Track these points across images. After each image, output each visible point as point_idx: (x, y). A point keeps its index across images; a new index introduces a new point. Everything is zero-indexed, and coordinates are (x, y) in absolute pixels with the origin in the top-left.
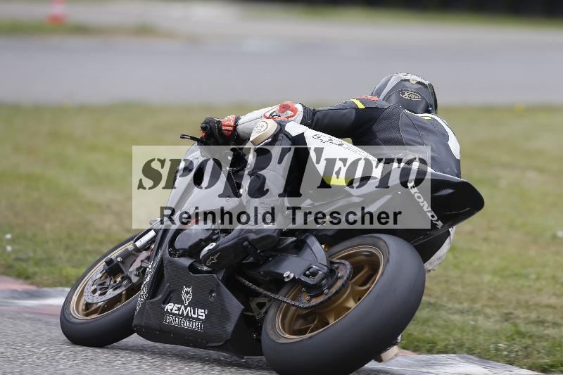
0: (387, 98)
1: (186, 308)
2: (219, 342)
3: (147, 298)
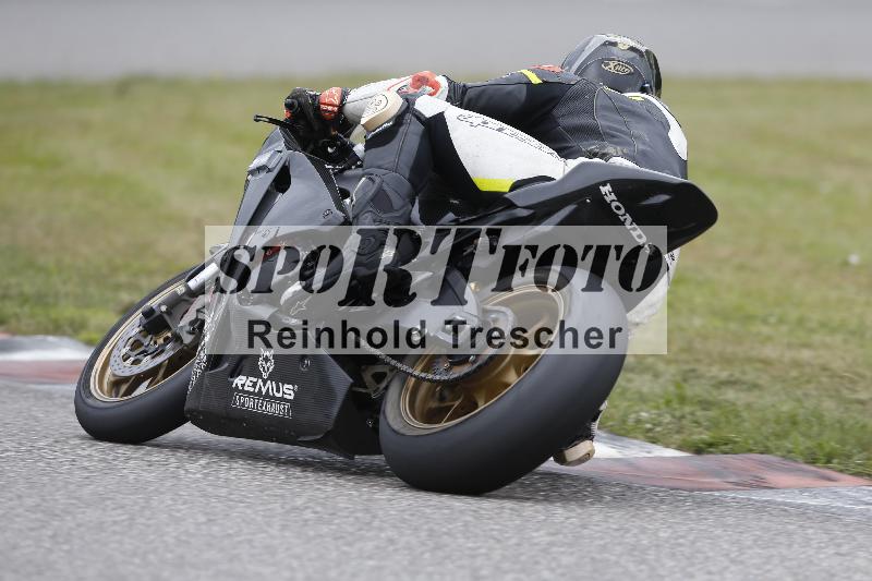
0: (581, 71)
1: (265, 382)
2: (315, 434)
3: (206, 369)
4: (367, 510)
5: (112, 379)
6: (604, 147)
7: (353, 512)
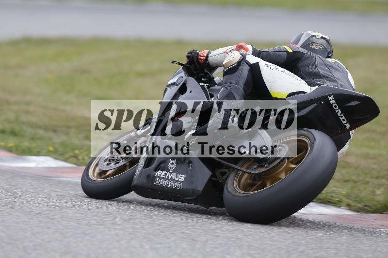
1: (171, 173)
2: (192, 197)
3: (144, 167)
5: (99, 172)
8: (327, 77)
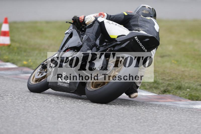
4: (155, 120)
6: (139, 29)
7: (152, 120)
8: (141, 26)
